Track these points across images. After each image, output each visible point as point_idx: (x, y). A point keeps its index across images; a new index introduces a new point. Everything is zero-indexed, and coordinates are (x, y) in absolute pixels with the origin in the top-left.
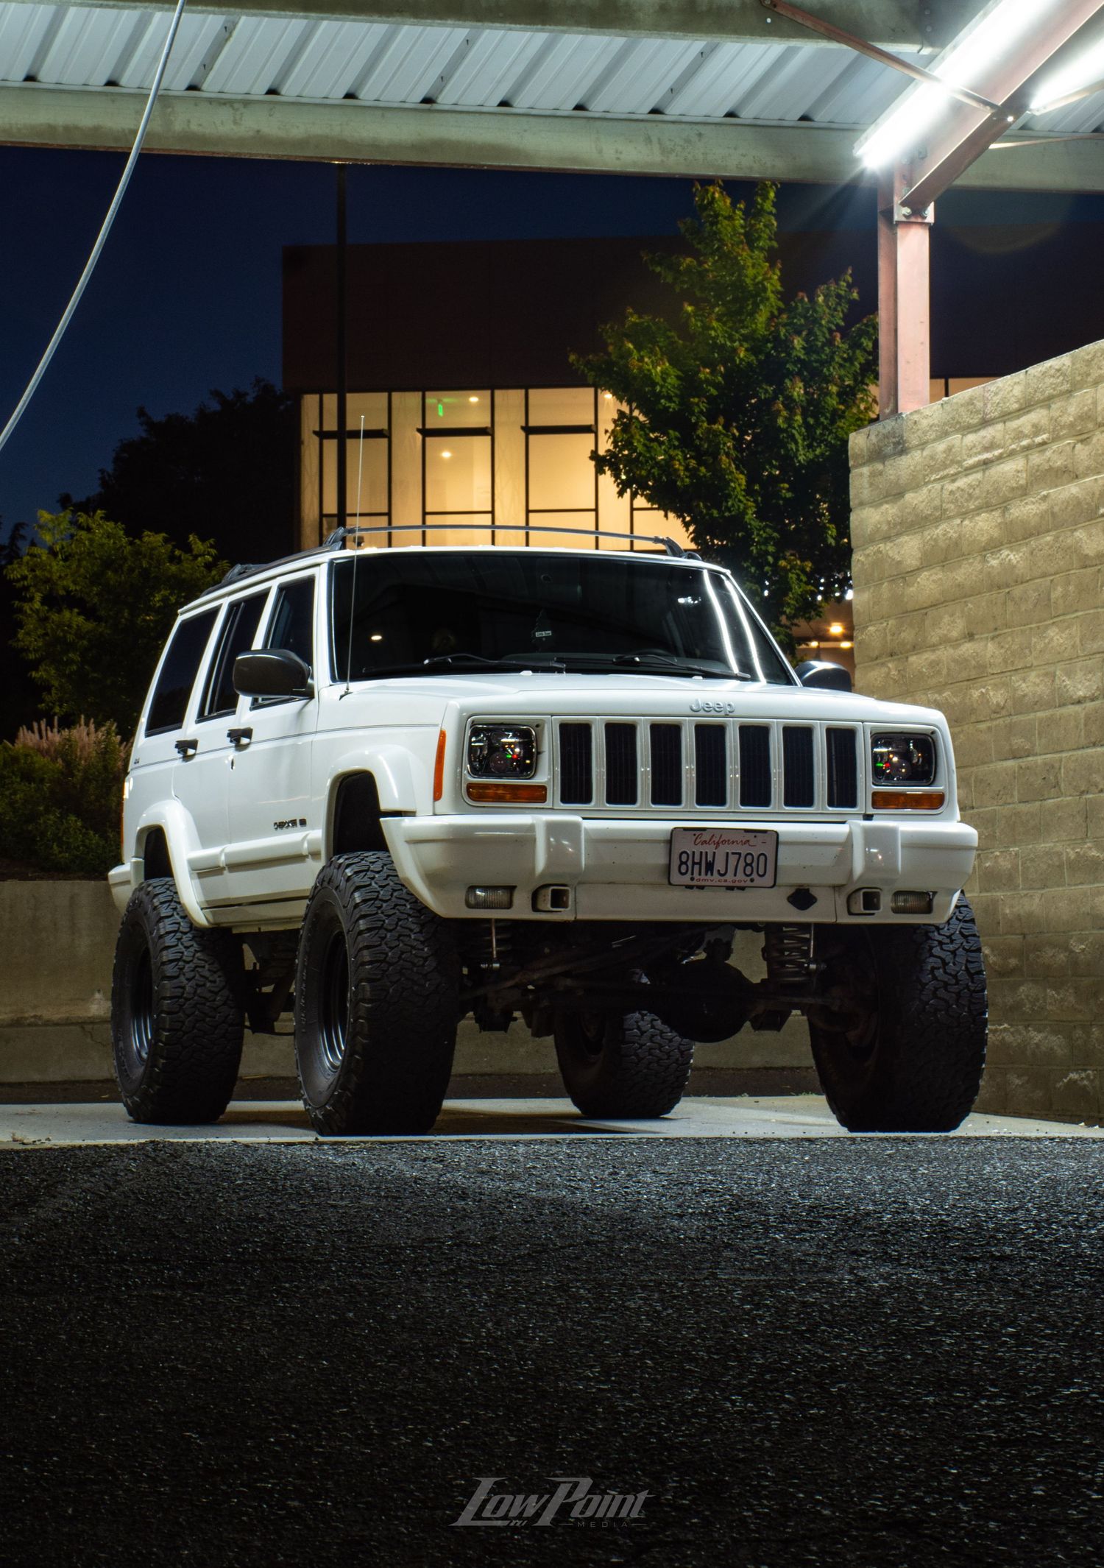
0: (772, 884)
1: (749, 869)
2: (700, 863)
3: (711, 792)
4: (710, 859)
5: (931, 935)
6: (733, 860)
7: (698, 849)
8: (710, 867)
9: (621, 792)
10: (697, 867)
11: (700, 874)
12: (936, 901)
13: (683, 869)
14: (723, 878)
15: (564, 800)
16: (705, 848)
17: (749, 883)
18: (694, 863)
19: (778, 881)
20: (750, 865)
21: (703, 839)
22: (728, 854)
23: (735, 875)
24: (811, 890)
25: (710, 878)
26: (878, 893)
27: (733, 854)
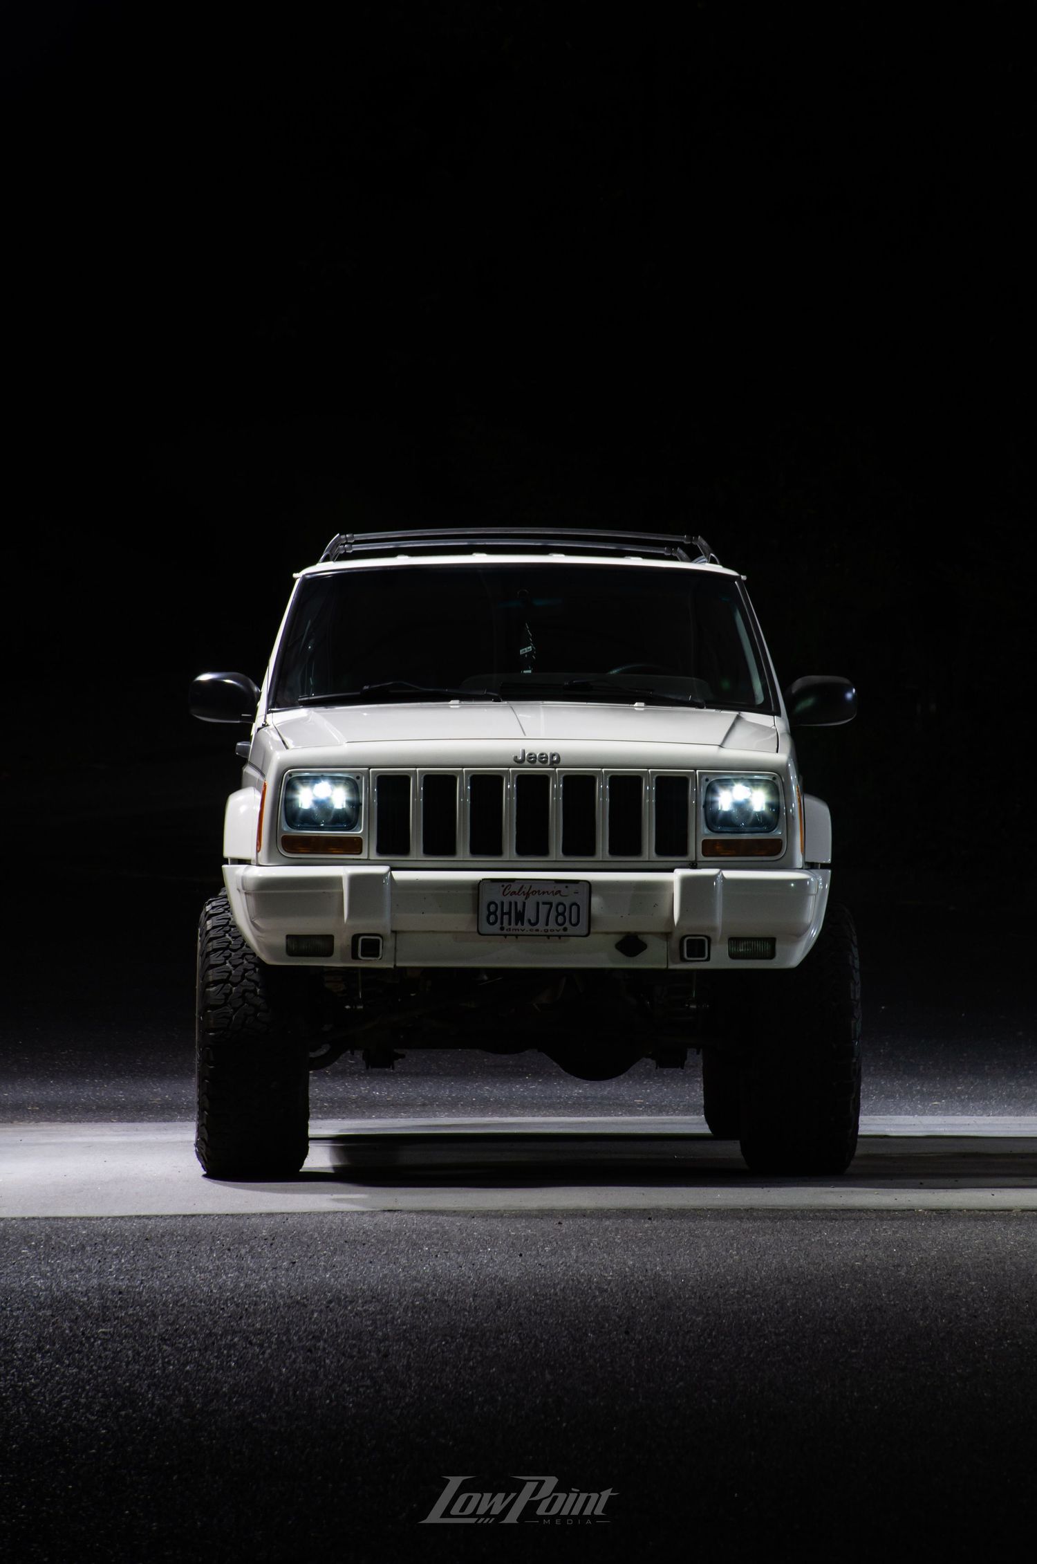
0: (586, 931)
1: (560, 919)
2: (509, 913)
3: (533, 841)
4: (520, 907)
6: (543, 909)
7: (506, 900)
8: (520, 917)
9: (439, 843)
10: (506, 917)
11: (510, 924)
12: (778, 947)
13: (492, 918)
14: (535, 927)
15: (381, 851)
16: (513, 898)
17: (562, 932)
18: (503, 914)
19: (592, 930)
20: (563, 914)
21: (512, 889)
22: (538, 904)
23: (547, 924)
24: (640, 937)
25: (523, 927)
26: (703, 941)
27: (544, 903)
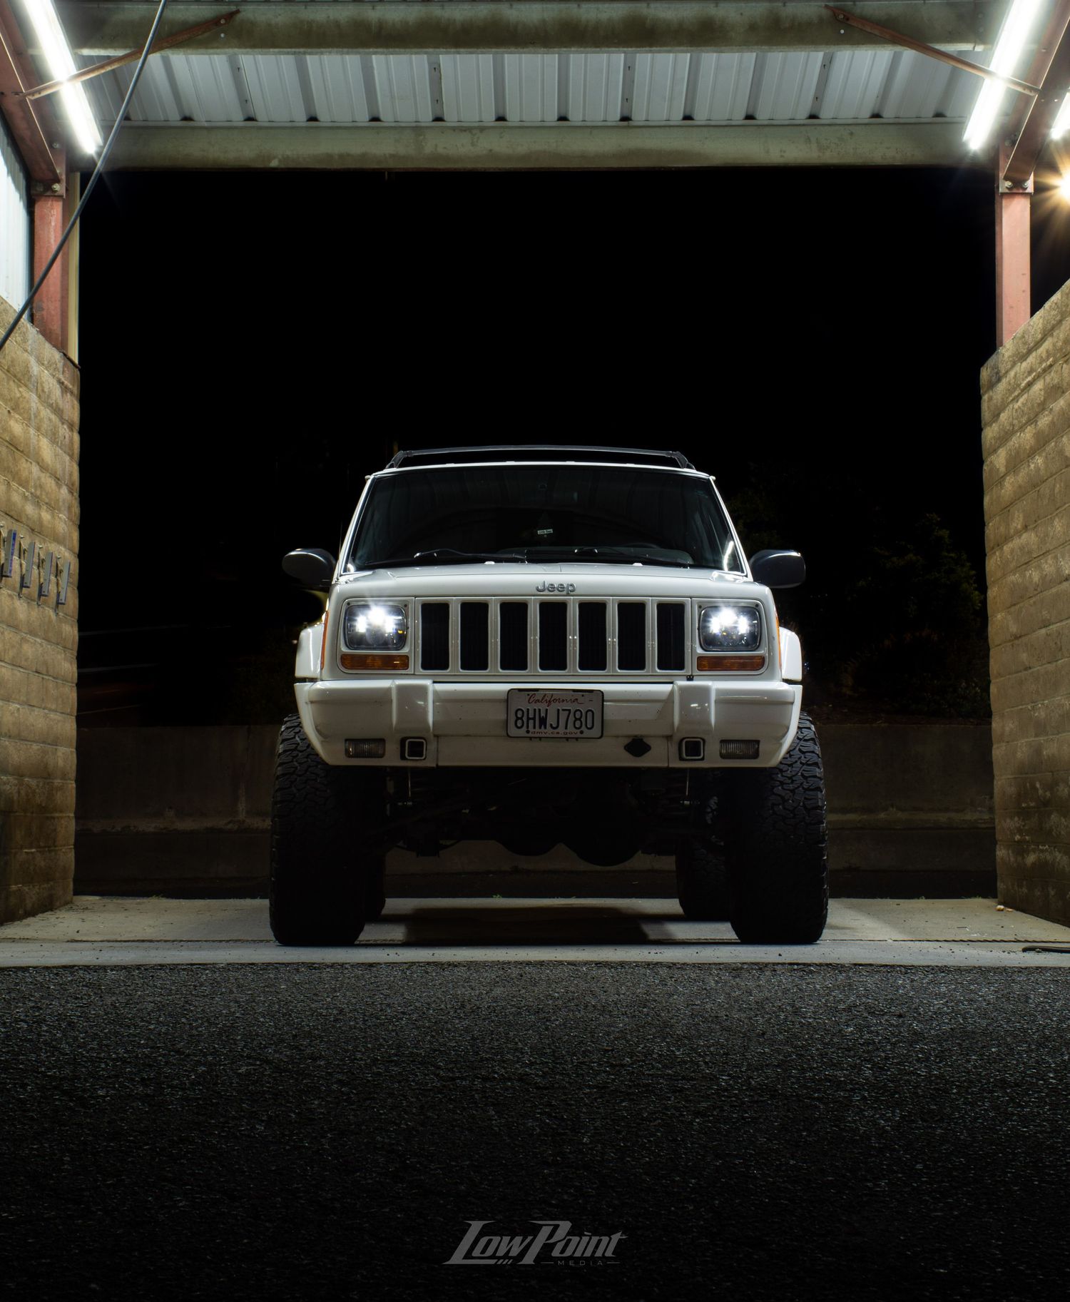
0: (600, 734)
1: (578, 724)
2: (534, 719)
3: (553, 659)
4: (543, 715)
5: (774, 776)
6: (563, 716)
7: (532, 707)
8: (543, 722)
9: (475, 659)
10: (531, 722)
11: (534, 728)
12: (762, 747)
13: (519, 723)
14: (556, 731)
15: (425, 667)
16: (536, 706)
17: (579, 735)
18: (528, 719)
19: (604, 733)
20: (580, 719)
21: (536, 698)
22: (558, 710)
23: (566, 728)
24: (645, 740)
25: (546, 731)
26: (699, 742)
27: (563, 710)
